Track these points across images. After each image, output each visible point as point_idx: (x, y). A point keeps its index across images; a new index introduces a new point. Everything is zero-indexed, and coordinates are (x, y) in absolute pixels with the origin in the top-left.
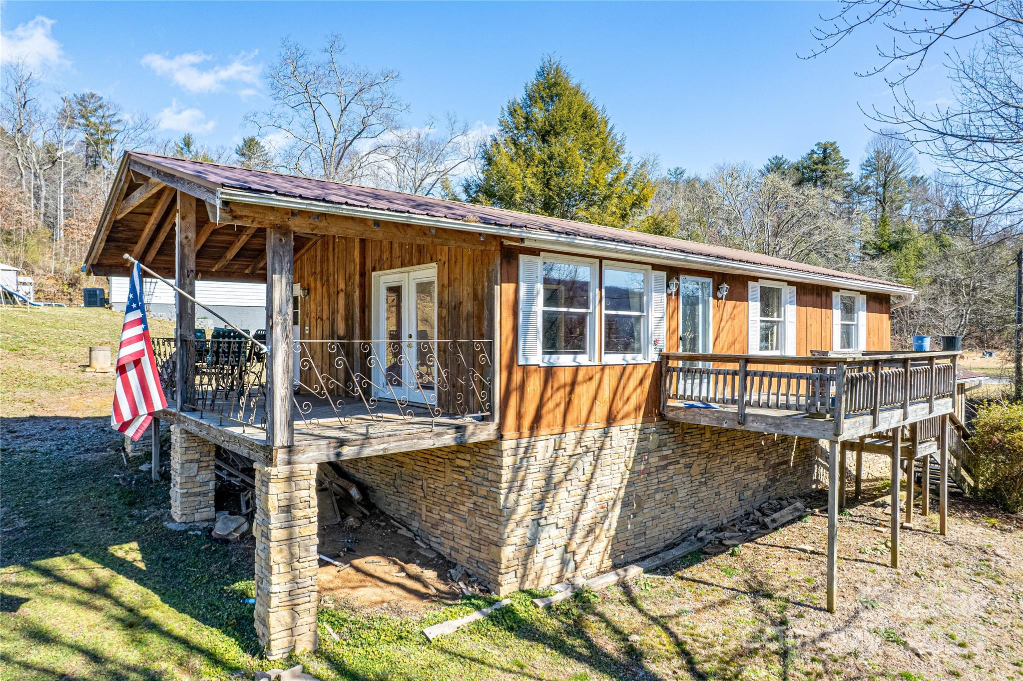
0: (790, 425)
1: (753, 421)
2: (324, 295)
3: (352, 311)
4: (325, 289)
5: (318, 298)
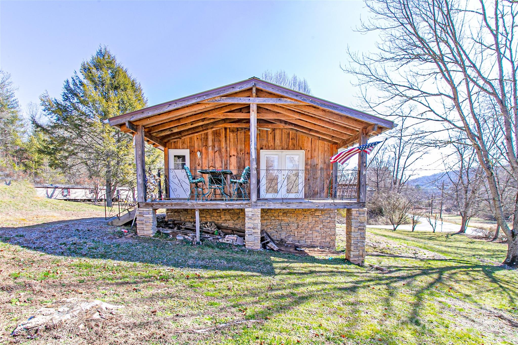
2: (216, 157)
3: (243, 165)
4: (217, 154)
5: (210, 157)
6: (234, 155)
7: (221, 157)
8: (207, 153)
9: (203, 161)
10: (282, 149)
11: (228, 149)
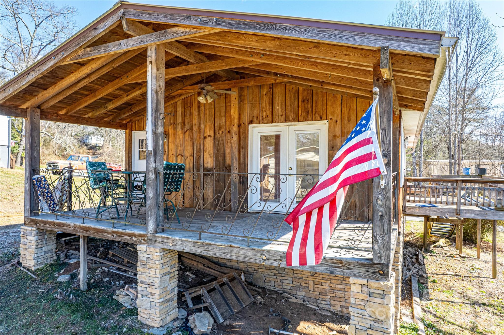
0: (491, 214)
1: (466, 213)
2: (186, 139)
3: (222, 151)
4: (187, 134)
5: (178, 141)
6: (210, 136)
7: (193, 140)
8: (175, 134)
9: (170, 147)
10: (286, 121)
11: (202, 126)
